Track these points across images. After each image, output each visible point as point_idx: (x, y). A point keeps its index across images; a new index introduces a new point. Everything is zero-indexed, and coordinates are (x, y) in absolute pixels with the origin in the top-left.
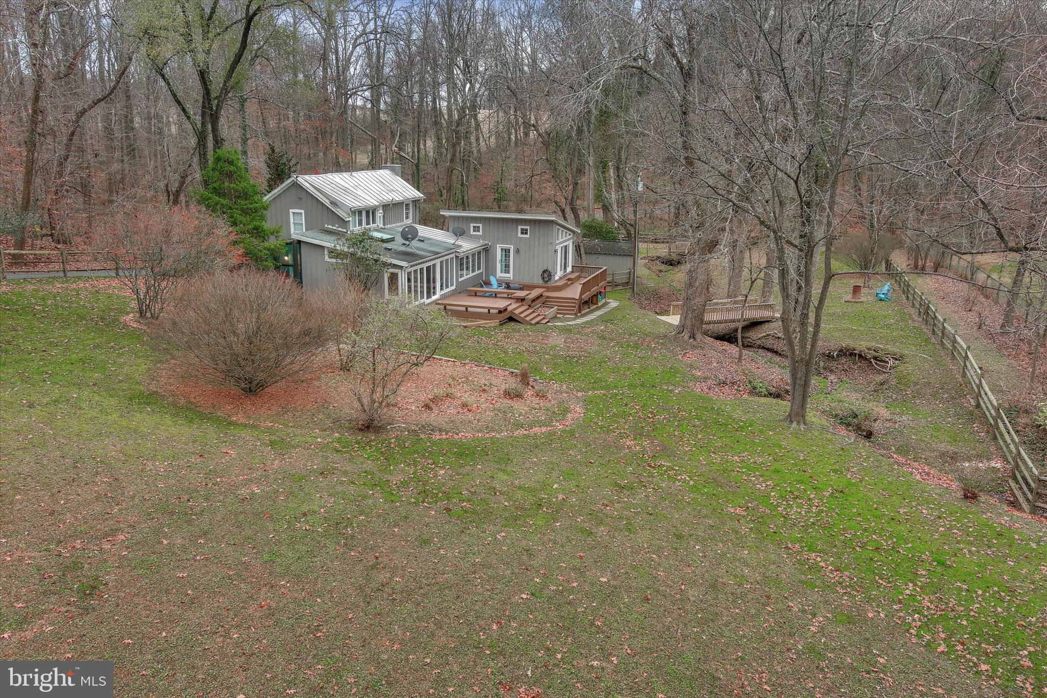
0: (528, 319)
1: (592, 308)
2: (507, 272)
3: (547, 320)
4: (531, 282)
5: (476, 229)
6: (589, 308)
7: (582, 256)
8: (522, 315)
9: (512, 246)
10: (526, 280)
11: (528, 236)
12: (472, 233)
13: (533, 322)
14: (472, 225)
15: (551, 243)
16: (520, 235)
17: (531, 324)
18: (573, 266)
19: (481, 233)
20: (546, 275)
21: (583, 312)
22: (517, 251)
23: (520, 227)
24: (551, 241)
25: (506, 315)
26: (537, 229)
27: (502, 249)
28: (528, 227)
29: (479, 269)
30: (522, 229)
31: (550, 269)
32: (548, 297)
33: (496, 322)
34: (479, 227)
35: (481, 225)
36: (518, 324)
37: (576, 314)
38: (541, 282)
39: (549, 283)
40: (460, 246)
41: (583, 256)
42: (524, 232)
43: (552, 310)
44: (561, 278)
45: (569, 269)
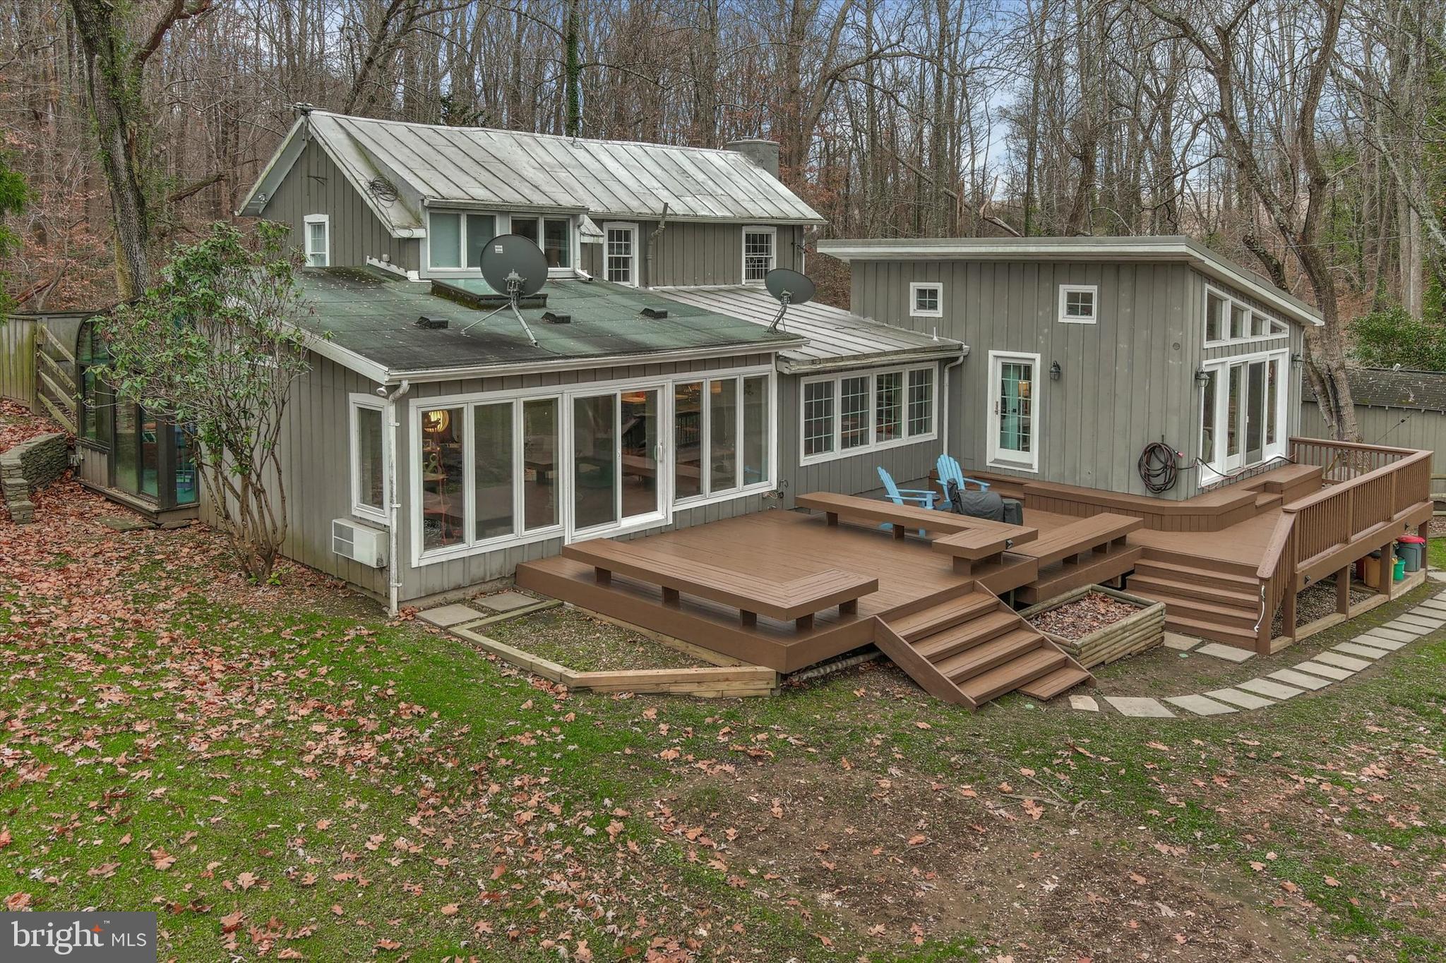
0: (947, 671)
1: (1355, 610)
2: (1024, 444)
3: (1073, 677)
4: (1101, 486)
5: (927, 298)
6: (1341, 608)
7: (1344, 412)
8: (923, 651)
9: (1038, 356)
10: (1084, 479)
11: (1091, 320)
12: (914, 312)
13: (972, 692)
14: (914, 286)
15: (1177, 346)
16: (1063, 317)
17: (960, 703)
18: (1292, 442)
19: (939, 313)
20: (1156, 465)
21: (1301, 633)
22: (1056, 373)
23: (1064, 290)
24: (1176, 336)
25: (845, 637)
26: (1125, 296)
27: (1006, 368)
28: (1093, 289)
29: (920, 426)
30: (1072, 297)
31: (1172, 442)
32: (1147, 553)
33: (754, 677)
34: (933, 293)
35: (939, 286)
36: (898, 689)
37: (1259, 645)
38: (1134, 488)
39: (1171, 495)
40: (794, 340)
41: (1349, 412)
42: (1079, 304)
43: (1136, 616)
44: (1229, 481)
45: (1274, 452)
